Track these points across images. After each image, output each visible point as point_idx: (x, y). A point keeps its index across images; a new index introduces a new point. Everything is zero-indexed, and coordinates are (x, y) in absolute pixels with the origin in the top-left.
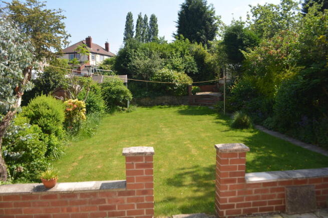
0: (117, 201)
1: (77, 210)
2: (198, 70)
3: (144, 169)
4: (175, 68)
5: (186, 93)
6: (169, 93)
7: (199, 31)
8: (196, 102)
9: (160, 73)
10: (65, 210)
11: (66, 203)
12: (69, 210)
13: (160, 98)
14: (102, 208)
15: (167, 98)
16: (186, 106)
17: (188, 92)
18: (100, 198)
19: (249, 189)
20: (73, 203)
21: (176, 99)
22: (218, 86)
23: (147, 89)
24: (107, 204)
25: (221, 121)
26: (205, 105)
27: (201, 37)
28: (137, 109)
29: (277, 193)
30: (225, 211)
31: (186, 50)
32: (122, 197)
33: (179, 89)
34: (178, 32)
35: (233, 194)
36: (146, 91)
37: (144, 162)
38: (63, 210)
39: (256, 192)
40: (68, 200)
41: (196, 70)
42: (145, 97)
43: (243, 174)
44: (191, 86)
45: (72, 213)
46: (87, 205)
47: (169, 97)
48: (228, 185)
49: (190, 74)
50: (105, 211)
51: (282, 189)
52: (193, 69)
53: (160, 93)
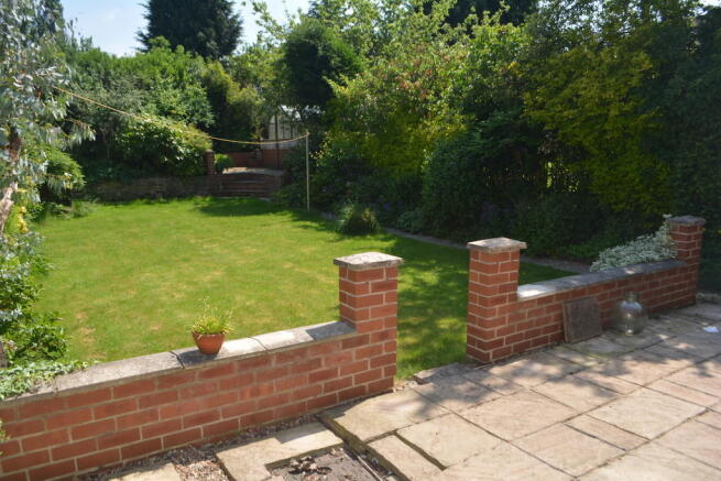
0: (339, 359)
1: (270, 389)
2: (214, 119)
3: (384, 293)
4: (164, 112)
6: (163, 170)
7: (202, 31)
8: (225, 189)
9: (139, 124)
10: (248, 393)
11: (250, 379)
12: (256, 392)
13: (142, 181)
14: (315, 378)
15: (159, 182)
16: (208, 199)
17: (206, 167)
18: (312, 358)
19: (521, 311)
20: (264, 376)
21: (181, 184)
22: (259, 154)
23: (111, 162)
24: (324, 368)
26: (247, 194)
27: (208, 45)
28: (95, 209)
29: (552, 314)
30: (491, 352)
31: (185, 73)
32: (347, 350)
33: (188, 160)
34: (150, 29)
35: (502, 321)
36: (108, 166)
37: (384, 279)
38: (242, 394)
39: (530, 314)
40: (254, 371)
41: (210, 119)
42: (107, 180)
43: (515, 288)
44: (212, 154)
45: (261, 397)
46: (290, 376)
47: (164, 180)
48: (497, 307)
49: (201, 126)
50: (318, 383)
51: (559, 307)
52: (205, 116)
53: (143, 172)
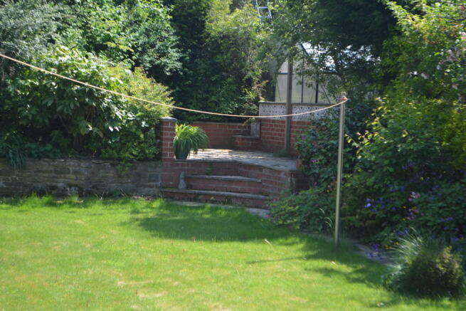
2: (181, 60)
4: (96, 45)
5: (151, 151)
6: (84, 147)
8: (189, 187)
9: (50, 65)
13: (45, 165)
15: (76, 168)
16: (157, 204)
17: (159, 146)
21: (111, 174)
22: (255, 126)
25: (333, 265)
26: (228, 200)
41: (173, 61)
47: (83, 164)
49: (155, 73)
52: (163, 54)
53: (49, 147)
